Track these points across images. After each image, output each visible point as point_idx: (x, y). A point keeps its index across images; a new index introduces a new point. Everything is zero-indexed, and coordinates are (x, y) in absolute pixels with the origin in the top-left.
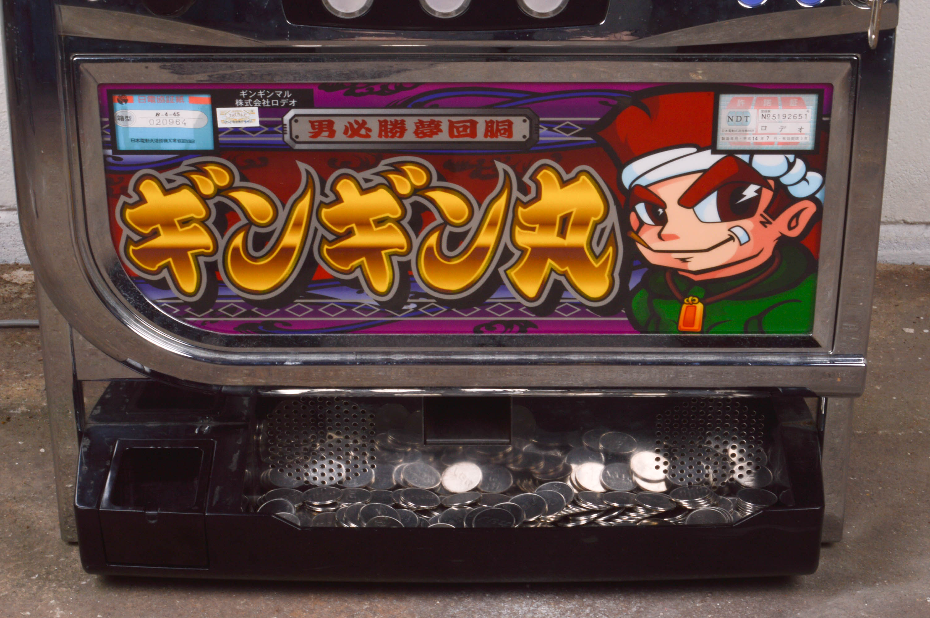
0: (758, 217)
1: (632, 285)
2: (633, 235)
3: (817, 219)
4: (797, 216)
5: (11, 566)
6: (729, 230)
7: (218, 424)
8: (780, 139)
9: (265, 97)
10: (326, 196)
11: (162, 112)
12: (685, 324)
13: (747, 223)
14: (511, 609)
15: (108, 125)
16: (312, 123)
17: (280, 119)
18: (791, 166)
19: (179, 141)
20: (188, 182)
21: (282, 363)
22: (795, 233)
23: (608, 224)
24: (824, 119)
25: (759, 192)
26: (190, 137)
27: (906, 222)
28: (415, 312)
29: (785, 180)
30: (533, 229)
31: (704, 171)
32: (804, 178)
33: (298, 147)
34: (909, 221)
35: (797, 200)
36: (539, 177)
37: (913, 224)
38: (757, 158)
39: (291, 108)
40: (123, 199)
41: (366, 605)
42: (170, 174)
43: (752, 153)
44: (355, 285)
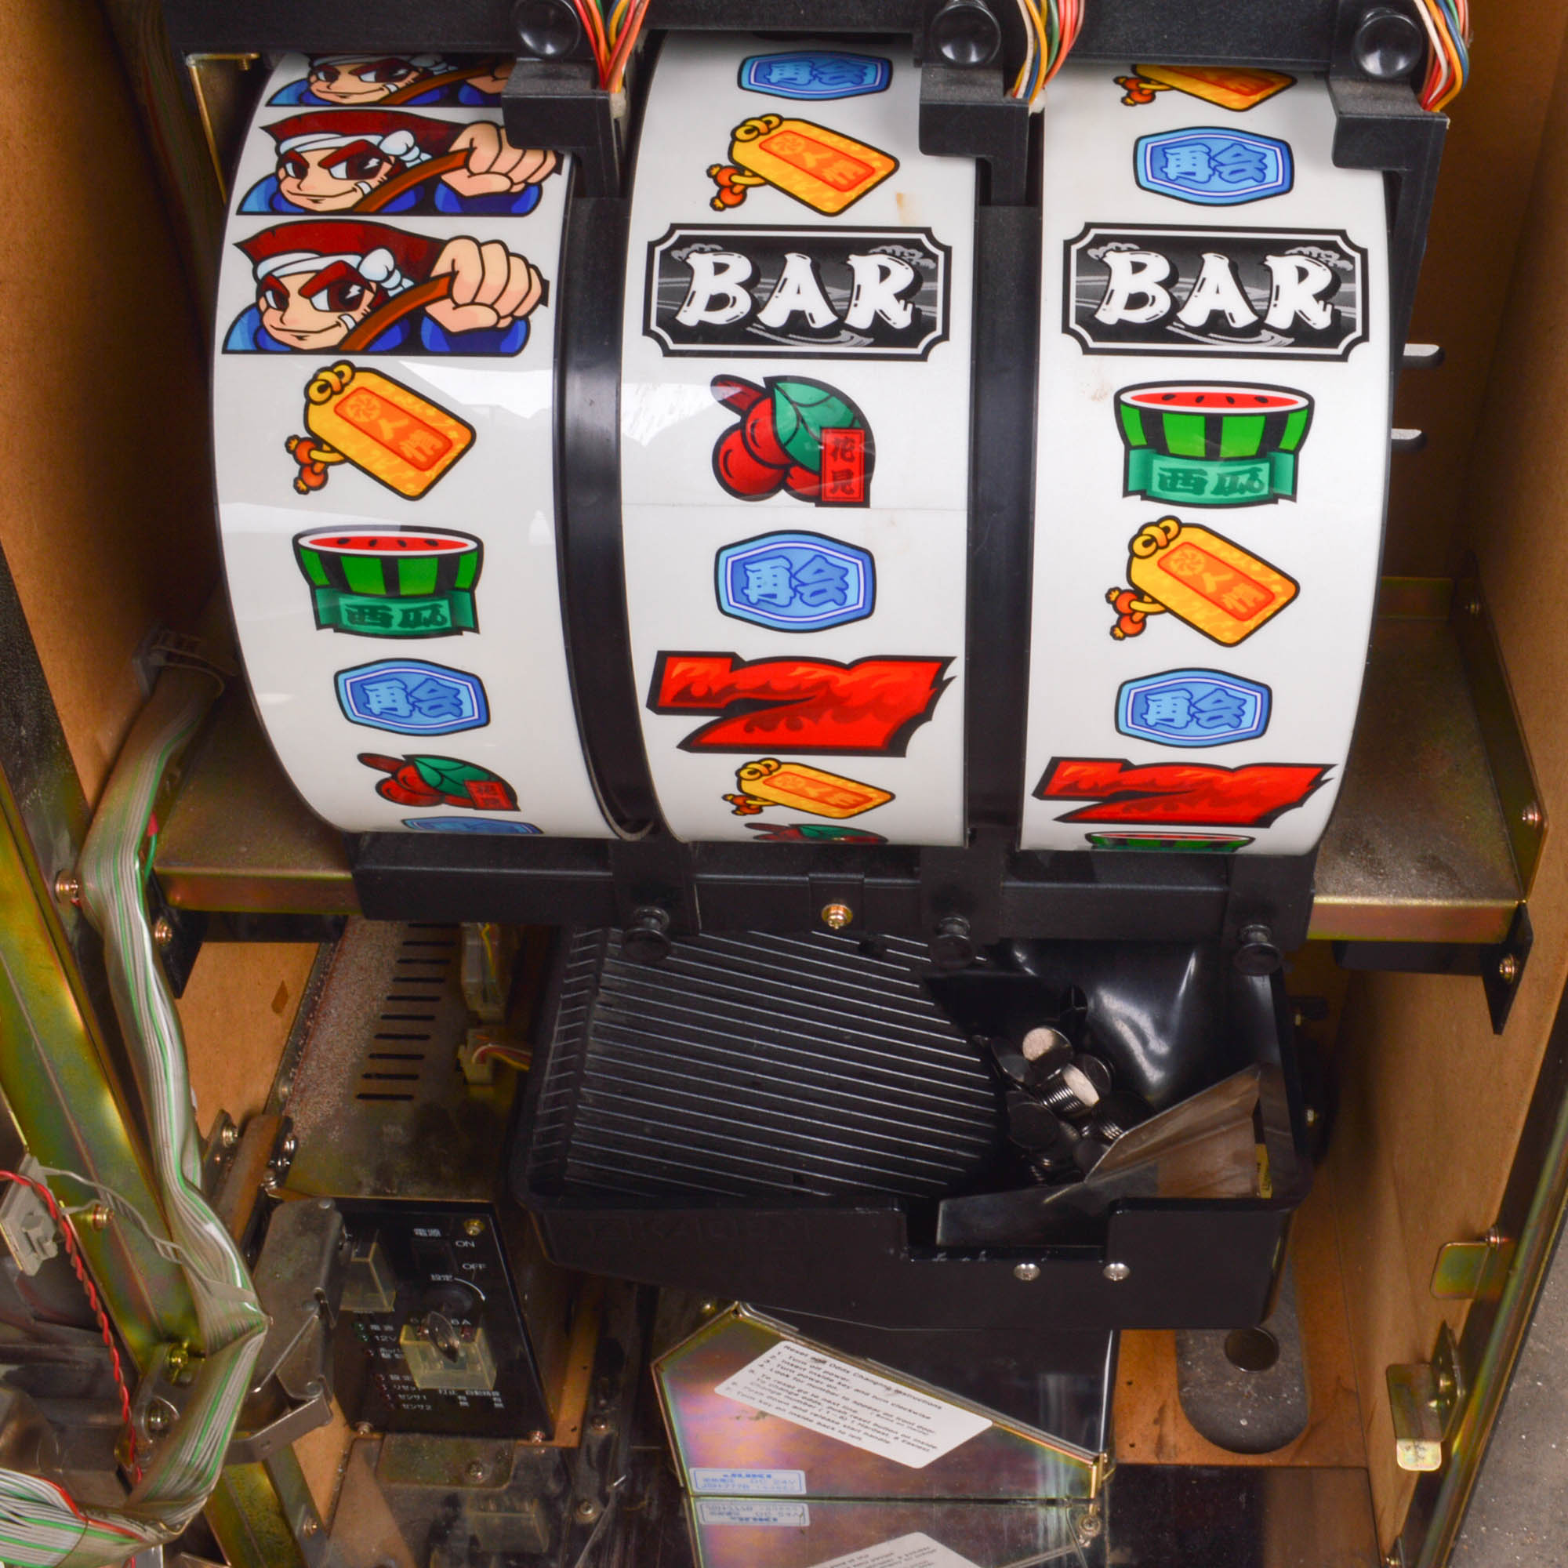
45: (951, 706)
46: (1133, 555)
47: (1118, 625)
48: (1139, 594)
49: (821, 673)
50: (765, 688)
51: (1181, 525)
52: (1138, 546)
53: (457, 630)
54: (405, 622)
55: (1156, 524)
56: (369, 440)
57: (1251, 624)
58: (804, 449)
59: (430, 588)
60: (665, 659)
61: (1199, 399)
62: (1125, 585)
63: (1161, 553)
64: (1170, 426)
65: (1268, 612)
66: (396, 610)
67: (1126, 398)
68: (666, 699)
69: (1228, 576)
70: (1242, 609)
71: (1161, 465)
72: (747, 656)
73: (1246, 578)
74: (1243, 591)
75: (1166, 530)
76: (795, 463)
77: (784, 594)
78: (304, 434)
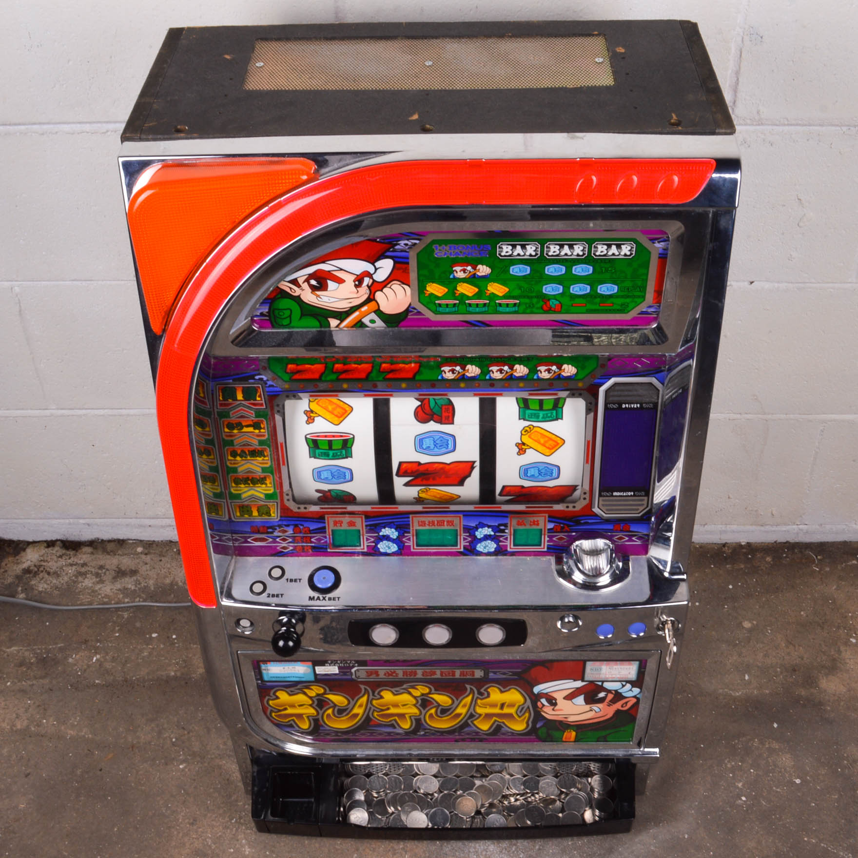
0: (605, 703)
1: (538, 726)
2: (539, 709)
3: (636, 704)
4: (626, 703)
5: (221, 811)
6: (590, 707)
8: (618, 676)
9: (341, 664)
10: (375, 696)
11: (286, 668)
13: (600, 705)
14: (475, 848)
15: (257, 672)
16: (367, 672)
17: (349, 670)
18: (624, 686)
19: (296, 678)
20: (301, 692)
22: (625, 709)
23: (526, 706)
25: (606, 695)
26: (302, 676)
28: (424, 735)
29: (620, 691)
30: (486, 708)
31: (577, 688)
32: (631, 690)
33: (359, 680)
35: (626, 698)
36: (489, 690)
38: (606, 683)
39: (355, 667)
40: (268, 698)
42: (292, 689)
43: (603, 682)
44: (393, 726)
45: (476, 473)
46: (522, 434)
47: (519, 452)
48: (524, 444)
49: (442, 466)
50: (427, 470)
51: (534, 427)
52: (523, 433)
53: (347, 457)
54: (333, 456)
55: (527, 427)
56: (325, 411)
57: (553, 451)
58: (436, 410)
59: (340, 447)
60: (401, 464)
63: (529, 434)
64: (530, 402)
65: (557, 448)
66: (331, 453)
68: (401, 473)
69: (547, 439)
70: (550, 447)
71: (528, 412)
72: (422, 462)
73: (551, 439)
74: (551, 442)
75: (530, 428)
76: (435, 414)
77: (432, 446)
78: (308, 409)
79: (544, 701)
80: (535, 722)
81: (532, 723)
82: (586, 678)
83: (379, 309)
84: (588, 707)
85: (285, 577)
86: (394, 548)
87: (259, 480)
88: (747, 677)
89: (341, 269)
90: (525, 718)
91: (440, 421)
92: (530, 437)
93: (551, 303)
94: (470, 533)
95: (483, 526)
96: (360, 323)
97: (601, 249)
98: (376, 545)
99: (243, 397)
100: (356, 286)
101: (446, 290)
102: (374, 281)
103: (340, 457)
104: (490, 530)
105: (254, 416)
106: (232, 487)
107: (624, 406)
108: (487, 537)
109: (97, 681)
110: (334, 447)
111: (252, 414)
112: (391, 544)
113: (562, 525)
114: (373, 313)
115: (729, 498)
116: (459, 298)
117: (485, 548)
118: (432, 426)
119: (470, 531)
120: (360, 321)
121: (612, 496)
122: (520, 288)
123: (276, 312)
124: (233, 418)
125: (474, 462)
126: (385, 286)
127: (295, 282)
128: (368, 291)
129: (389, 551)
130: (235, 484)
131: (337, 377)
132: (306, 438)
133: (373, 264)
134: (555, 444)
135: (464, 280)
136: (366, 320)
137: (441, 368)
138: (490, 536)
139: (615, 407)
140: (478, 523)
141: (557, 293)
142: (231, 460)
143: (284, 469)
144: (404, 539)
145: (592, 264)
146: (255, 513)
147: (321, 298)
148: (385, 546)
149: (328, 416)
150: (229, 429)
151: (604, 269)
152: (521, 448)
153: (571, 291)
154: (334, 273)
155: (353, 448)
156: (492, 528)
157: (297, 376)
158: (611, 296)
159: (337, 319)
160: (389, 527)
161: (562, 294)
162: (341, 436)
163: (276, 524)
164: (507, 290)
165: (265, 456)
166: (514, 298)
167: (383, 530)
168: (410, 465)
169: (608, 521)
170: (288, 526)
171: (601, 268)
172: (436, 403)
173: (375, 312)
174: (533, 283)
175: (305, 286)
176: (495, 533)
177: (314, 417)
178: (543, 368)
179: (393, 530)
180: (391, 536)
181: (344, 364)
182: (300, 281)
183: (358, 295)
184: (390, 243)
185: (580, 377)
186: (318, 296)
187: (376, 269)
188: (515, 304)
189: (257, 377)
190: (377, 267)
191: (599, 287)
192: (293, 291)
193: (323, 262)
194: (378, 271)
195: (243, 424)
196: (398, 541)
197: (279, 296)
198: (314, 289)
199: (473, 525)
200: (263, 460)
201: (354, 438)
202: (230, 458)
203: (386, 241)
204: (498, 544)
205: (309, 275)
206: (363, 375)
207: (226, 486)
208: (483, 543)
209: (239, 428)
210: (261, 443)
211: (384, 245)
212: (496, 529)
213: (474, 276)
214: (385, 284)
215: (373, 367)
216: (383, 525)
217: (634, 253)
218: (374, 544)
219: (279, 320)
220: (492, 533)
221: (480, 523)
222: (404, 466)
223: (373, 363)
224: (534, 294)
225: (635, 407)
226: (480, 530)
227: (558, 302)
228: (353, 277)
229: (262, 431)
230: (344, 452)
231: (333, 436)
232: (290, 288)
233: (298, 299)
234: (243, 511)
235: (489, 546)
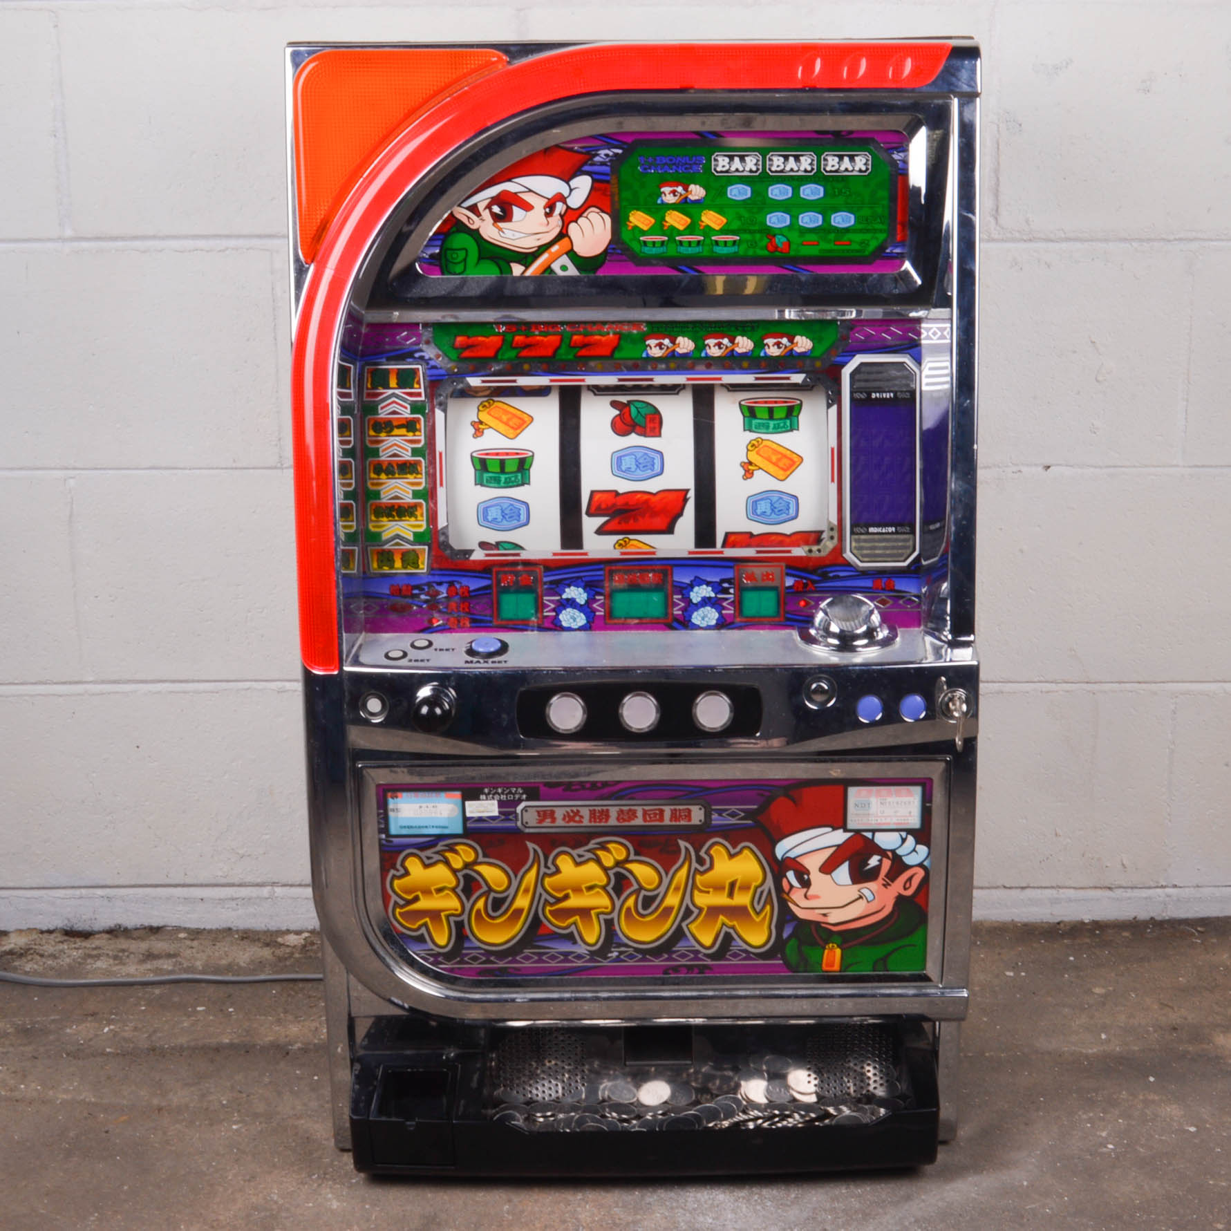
0: (880, 880)
1: (785, 935)
2: (785, 896)
3: (925, 882)
4: (910, 879)
6: (859, 891)
7: (461, 1051)
8: (895, 820)
9: (503, 793)
10: (549, 868)
11: (424, 805)
12: (827, 965)
13: (873, 885)
15: (382, 816)
16: (538, 812)
17: (513, 810)
18: (904, 840)
19: (436, 827)
20: (442, 858)
21: (513, 1000)
22: (909, 893)
23: (766, 887)
24: (928, 805)
25: (880, 861)
26: (446, 824)
27: (1005, 887)
28: (618, 959)
29: (899, 852)
30: (708, 892)
31: (838, 846)
32: (914, 850)
33: (527, 831)
34: (1008, 886)
35: (909, 867)
36: (712, 852)
37: (1010, 888)
38: (878, 835)
39: (523, 800)
40: (392, 872)
41: (579, 1196)
42: (429, 853)
43: (874, 831)
44: (570, 938)
45: (690, 510)
46: (748, 450)
47: (745, 474)
48: (751, 463)
49: (646, 497)
50: (626, 504)
51: (762, 440)
52: (749, 448)
53: (523, 484)
54: (505, 482)
55: (755, 440)
56: (498, 422)
57: (788, 473)
58: (640, 420)
59: (516, 469)
60: (593, 493)
61: (766, 402)
62: (746, 461)
63: (757, 449)
64: (757, 410)
65: (794, 468)
66: (503, 477)
67: (743, 403)
68: (593, 510)
69: (779, 456)
70: (785, 467)
71: (755, 422)
72: (621, 491)
73: (785, 456)
74: (785, 460)
75: (758, 442)
76: (637, 425)
77: (634, 467)
78: (477, 420)
79: (791, 875)
80: (780, 928)
81: (777, 927)
82: (850, 825)
83: (572, 250)
84: (853, 891)
85: (433, 647)
86: (581, 620)
87: (406, 510)
88: (1103, 1036)
89: (530, 191)
90: (766, 915)
91: (644, 433)
92: (758, 453)
93: (777, 240)
94: (683, 595)
95: (698, 582)
96: (549, 271)
97: (832, 162)
98: (558, 615)
99: (397, 384)
100: (548, 215)
101: (653, 221)
102: (568, 207)
103: (515, 484)
104: (710, 589)
105: (409, 411)
106: (372, 521)
107: (873, 396)
108: (706, 602)
109: (108, 1050)
110: (507, 470)
111: (406, 408)
112: (576, 613)
113: (805, 581)
114: (565, 256)
115: (1056, 835)
116: (668, 232)
117: (703, 619)
118: (634, 439)
119: (684, 592)
120: (549, 267)
121: (868, 533)
122: (740, 217)
123: (449, 253)
124: (383, 414)
125: (687, 491)
126: (580, 216)
127: (474, 209)
128: (560, 223)
129: (574, 626)
130: (375, 517)
131: (518, 354)
132: (472, 457)
133: (567, 182)
134: (788, 463)
135: (673, 207)
136: (556, 266)
137: (645, 341)
138: (710, 598)
139: (862, 397)
140: (692, 578)
141: (784, 225)
142: (374, 479)
143: (441, 493)
144: (595, 606)
145: (823, 183)
146: (398, 564)
147: (503, 232)
148: (568, 617)
149: (502, 427)
150: (375, 431)
151: (836, 190)
152: (748, 470)
153: (801, 224)
154: (522, 196)
155: (531, 470)
156: (712, 587)
157: (467, 354)
158: (847, 230)
159: (522, 265)
160: (575, 586)
161: (790, 227)
162: (517, 454)
163: (424, 581)
164: (725, 221)
165: (418, 473)
166: (734, 232)
167: (567, 590)
168: (605, 496)
169: (865, 573)
170: (440, 584)
171: (834, 188)
172: (639, 412)
173: (567, 253)
174: (755, 210)
175: (486, 214)
176: (716, 594)
177: (483, 429)
178: (770, 341)
179: (581, 590)
180: (578, 600)
181: (527, 336)
182: (481, 207)
183: (551, 226)
184: (588, 153)
185: (817, 353)
186: (500, 229)
187: (571, 190)
188: (734, 242)
189: (417, 355)
190: (572, 187)
191: (833, 217)
192: (471, 222)
193: (509, 180)
194: (573, 192)
195: (395, 423)
196: (586, 609)
197: (454, 229)
198: (497, 218)
199: (687, 581)
200: (415, 478)
201: (533, 456)
202: (373, 475)
203: (583, 150)
204: (720, 613)
205: (492, 198)
206: (550, 352)
207: (363, 519)
208: (701, 611)
209: (388, 429)
210: (415, 452)
211: (581, 156)
212: (718, 587)
213: (685, 200)
214: (580, 211)
215: (562, 340)
216: (567, 582)
217: (870, 167)
218: (554, 614)
219: (451, 266)
220: (713, 595)
221: (696, 577)
222: (597, 497)
223: (562, 335)
224: (757, 228)
225: (888, 397)
226: (696, 589)
227: (784, 240)
228: (544, 202)
229: (417, 433)
230: (519, 475)
231: (507, 454)
232: (469, 218)
233: (475, 234)
234: (382, 561)
235: (709, 615)
